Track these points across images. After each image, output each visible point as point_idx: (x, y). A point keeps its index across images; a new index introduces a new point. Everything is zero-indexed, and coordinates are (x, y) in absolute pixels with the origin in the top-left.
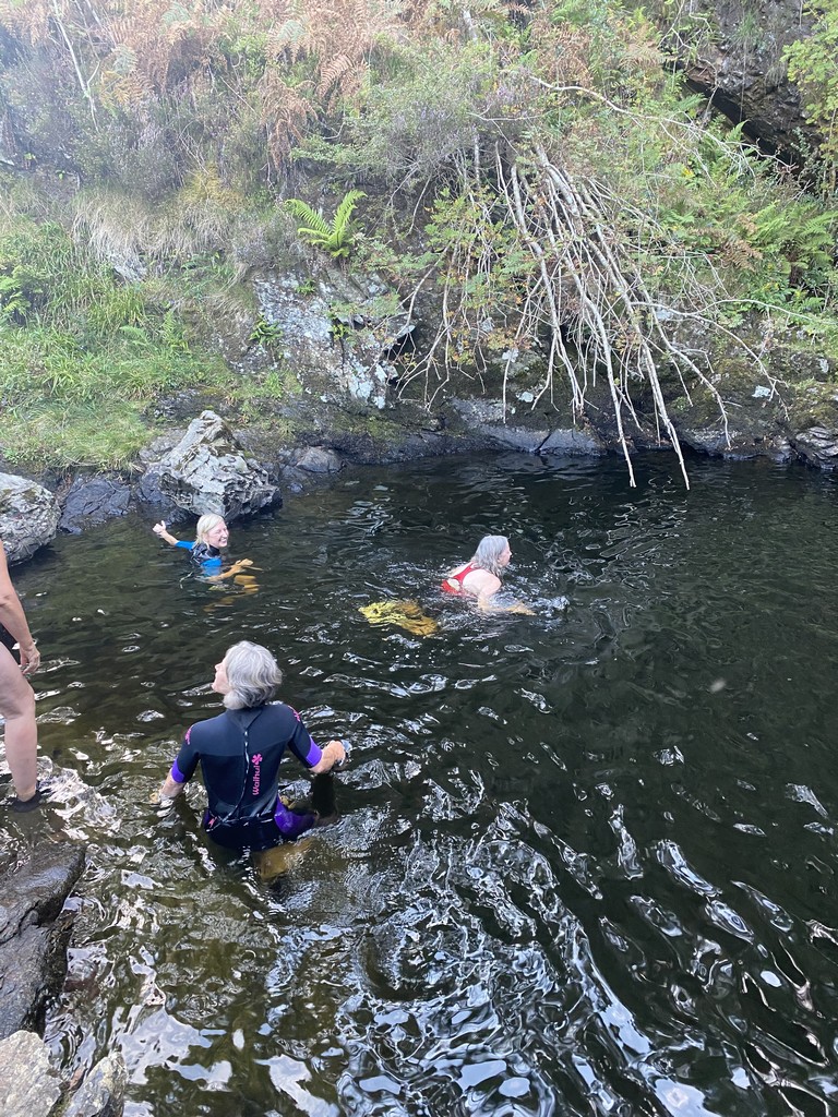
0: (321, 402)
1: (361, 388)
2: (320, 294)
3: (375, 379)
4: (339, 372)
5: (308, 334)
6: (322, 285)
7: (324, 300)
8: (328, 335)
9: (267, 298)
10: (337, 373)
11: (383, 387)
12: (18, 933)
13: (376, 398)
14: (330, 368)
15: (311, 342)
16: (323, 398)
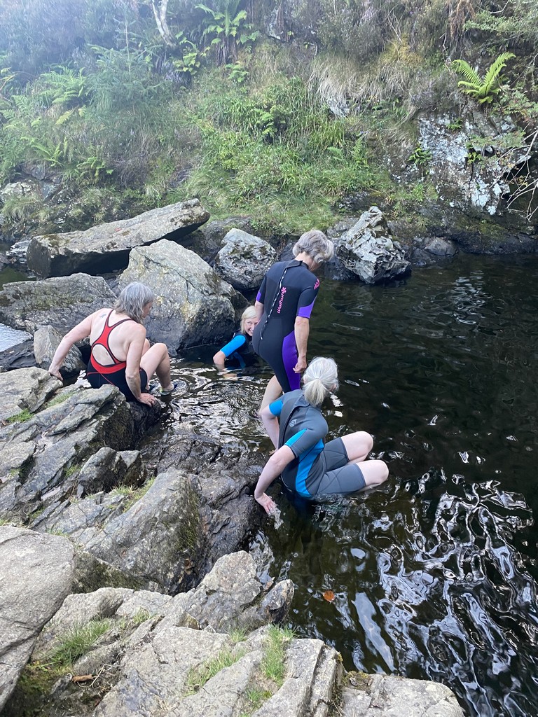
0: (449, 207)
1: (479, 198)
2: (464, 129)
3: (492, 193)
4: (466, 187)
5: (449, 158)
6: (467, 124)
7: (466, 135)
8: (464, 160)
9: (426, 131)
10: (465, 187)
11: (497, 200)
12: (239, 497)
13: (489, 207)
14: (461, 183)
15: (450, 164)
16: (452, 204)
